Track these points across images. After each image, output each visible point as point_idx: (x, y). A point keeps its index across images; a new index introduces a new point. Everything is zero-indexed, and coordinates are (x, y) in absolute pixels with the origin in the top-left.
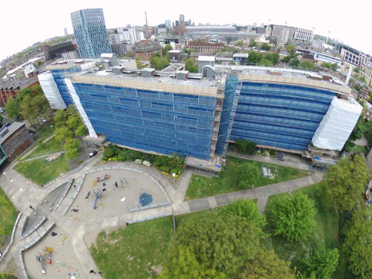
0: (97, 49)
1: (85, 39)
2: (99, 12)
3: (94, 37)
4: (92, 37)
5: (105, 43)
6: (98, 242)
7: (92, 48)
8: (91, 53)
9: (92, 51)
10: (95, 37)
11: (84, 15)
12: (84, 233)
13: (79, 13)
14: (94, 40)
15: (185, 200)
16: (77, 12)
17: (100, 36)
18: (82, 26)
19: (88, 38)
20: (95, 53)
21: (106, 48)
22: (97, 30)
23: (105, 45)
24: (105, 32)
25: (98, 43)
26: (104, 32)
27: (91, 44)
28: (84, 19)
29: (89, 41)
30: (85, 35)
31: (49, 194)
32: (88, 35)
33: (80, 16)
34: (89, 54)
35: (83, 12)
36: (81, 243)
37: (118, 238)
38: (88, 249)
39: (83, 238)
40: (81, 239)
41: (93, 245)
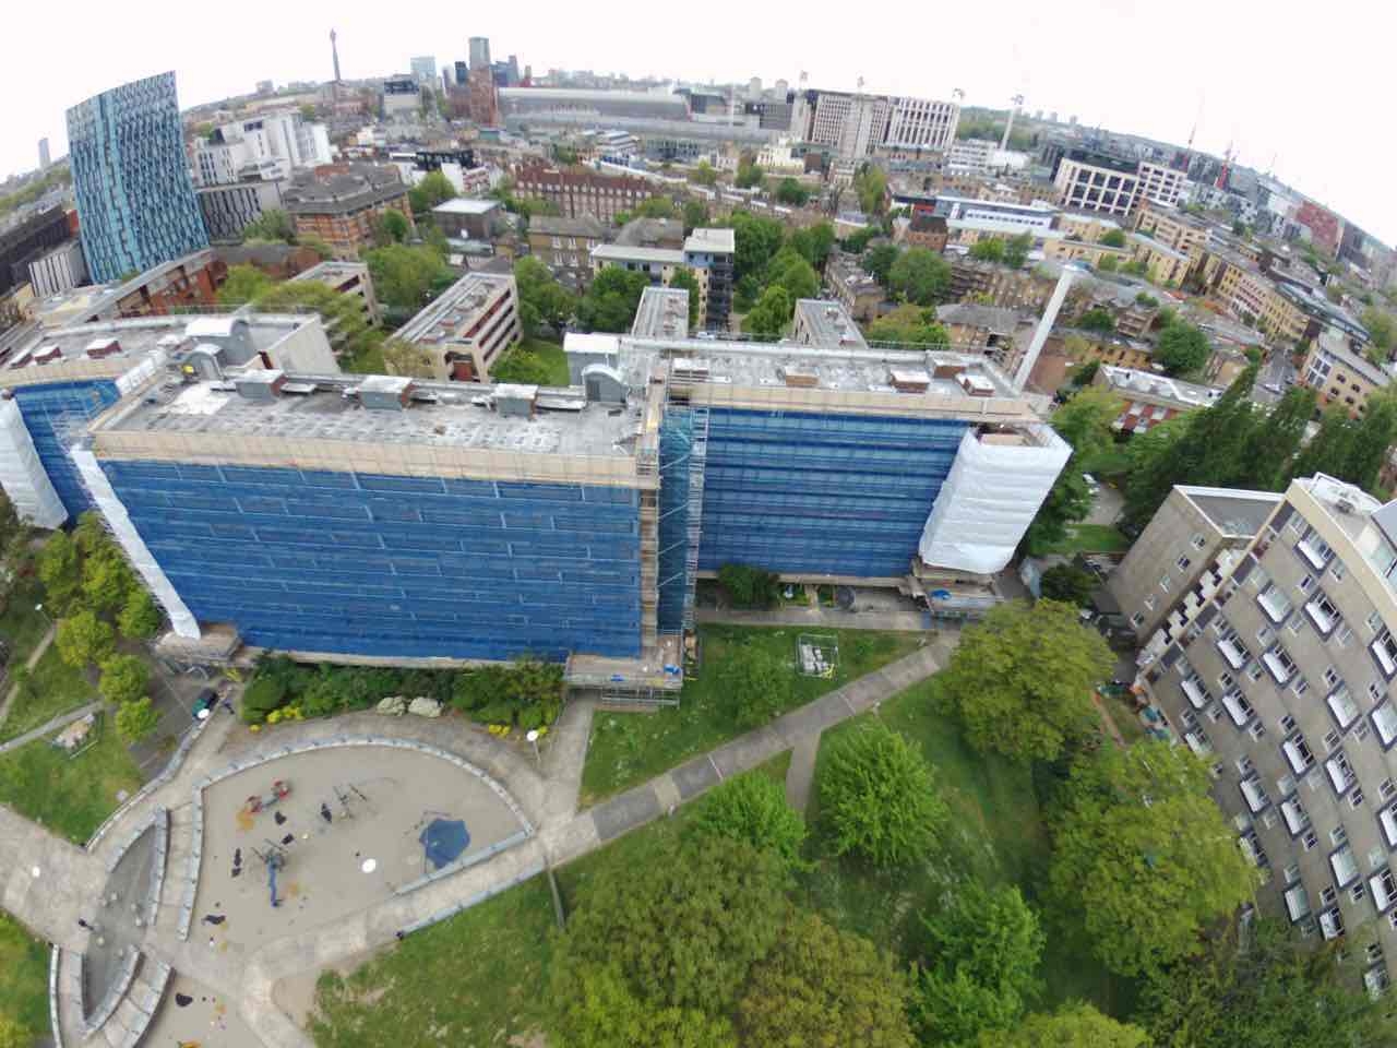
0: (146, 226)
1: (107, 195)
2: (163, 86)
3: (136, 182)
4: (129, 186)
5: (177, 191)
6: (323, 1006)
7: (127, 223)
8: (123, 242)
9: (128, 235)
10: (141, 179)
11: (109, 111)
12: (269, 984)
13: (96, 105)
14: (139, 192)
16: (89, 101)
17: (158, 174)
18: (101, 151)
19: (118, 190)
20: (140, 241)
21: (181, 210)
22: (150, 154)
23: (175, 201)
24: (177, 154)
25: (149, 202)
26: (173, 156)
27: (126, 211)
28: (111, 122)
29: (121, 201)
30: (107, 183)
31: (114, 871)
32: (118, 177)
33: (97, 115)
34: (118, 249)
35: (109, 100)
36: (272, 1017)
37: (384, 983)
38: (304, 1030)
39: (275, 1001)
40: (270, 1005)
41: (309, 1014)
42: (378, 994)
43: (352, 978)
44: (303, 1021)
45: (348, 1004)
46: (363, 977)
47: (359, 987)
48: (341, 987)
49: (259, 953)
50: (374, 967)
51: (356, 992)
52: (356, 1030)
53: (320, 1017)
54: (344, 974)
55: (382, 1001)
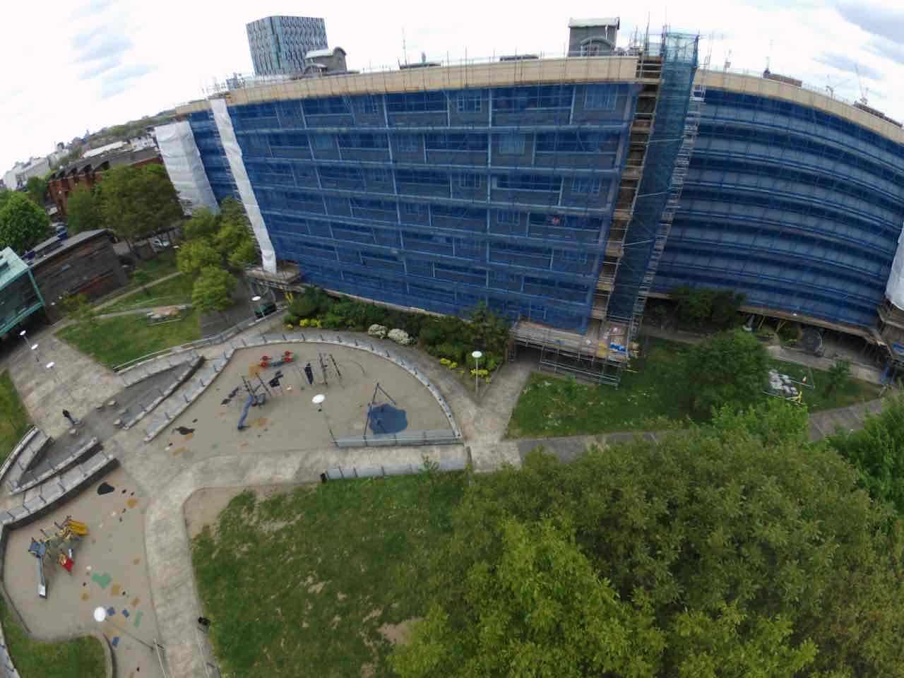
2: (316, 26)
6: (224, 522)
11: (279, 30)
15: (506, 437)
28: (280, 39)
31: (127, 388)
33: (269, 31)
36: (173, 521)
37: (289, 516)
38: (190, 540)
39: (184, 508)
40: (178, 510)
41: (206, 528)
42: (280, 525)
43: (265, 504)
44: (196, 530)
45: (248, 527)
46: (275, 506)
47: (265, 513)
48: (250, 509)
49: (201, 464)
50: (290, 499)
51: (260, 516)
52: (238, 556)
53: (213, 534)
54: (261, 498)
55: (278, 534)
